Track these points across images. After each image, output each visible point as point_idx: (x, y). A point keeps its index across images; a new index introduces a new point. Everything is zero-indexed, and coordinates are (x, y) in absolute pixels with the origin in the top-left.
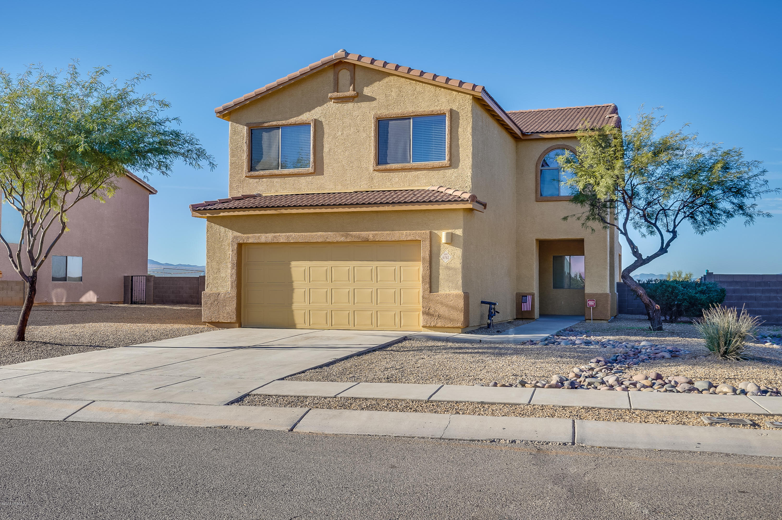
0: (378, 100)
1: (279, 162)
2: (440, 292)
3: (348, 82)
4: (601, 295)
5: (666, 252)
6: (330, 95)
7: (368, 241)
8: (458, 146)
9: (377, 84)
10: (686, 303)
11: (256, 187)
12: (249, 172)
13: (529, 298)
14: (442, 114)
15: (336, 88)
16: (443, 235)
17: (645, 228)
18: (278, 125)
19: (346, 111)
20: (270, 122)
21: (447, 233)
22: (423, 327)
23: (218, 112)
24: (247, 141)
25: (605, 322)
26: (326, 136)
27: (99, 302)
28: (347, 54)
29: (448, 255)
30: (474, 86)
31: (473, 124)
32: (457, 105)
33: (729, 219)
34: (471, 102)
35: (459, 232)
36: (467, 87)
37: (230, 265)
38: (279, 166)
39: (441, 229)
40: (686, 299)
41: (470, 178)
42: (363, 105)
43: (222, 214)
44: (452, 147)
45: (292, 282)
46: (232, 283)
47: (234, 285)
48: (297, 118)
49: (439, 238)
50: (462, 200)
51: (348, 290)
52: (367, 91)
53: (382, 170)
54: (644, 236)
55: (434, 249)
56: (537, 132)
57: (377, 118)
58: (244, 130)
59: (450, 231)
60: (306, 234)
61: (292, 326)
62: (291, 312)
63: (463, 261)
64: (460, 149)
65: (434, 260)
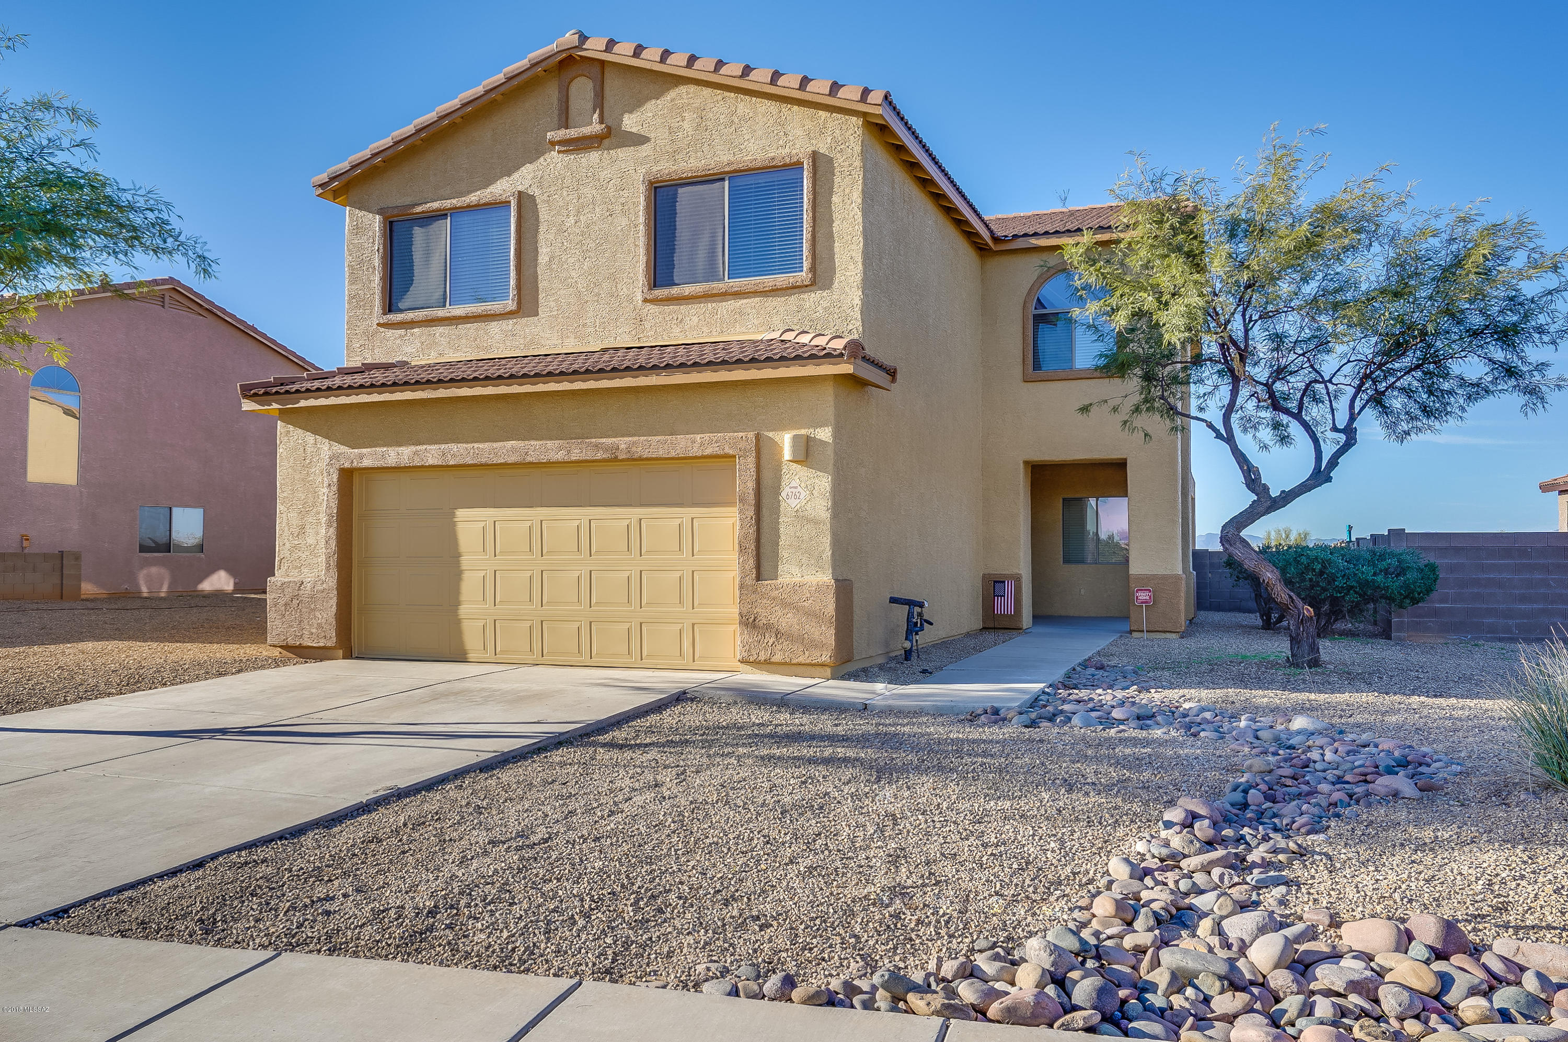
0: (653, 140)
1: (445, 291)
2: (780, 580)
3: (590, 105)
4: (1164, 577)
5: (1329, 479)
6: (549, 135)
7: (616, 459)
8: (830, 237)
9: (650, 105)
10: (1352, 597)
11: (399, 346)
12: (384, 314)
13: (1009, 588)
14: (794, 164)
15: (564, 119)
16: (786, 441)
17: (1268, 430)
18: (444, 210)
19: (584, 170)
20: (426, 203)
21: (795, 438)
22: (742, 662)
23: (320, 186)
24: (381, 247)
25: (1174, 636)
26: (542, 229)
27: (236, 590)
28: (583, 38)
29: (799, 489)
30: (866, 92)
31: (865, 184)
32: (829, 141)
33: (1471, 404)
34: (859, 132)
35: (825, 434)
36: (849, 94)
37: (324, 519)
38: (445, 299)
39: (781, 426)
40: (1352, 587)
41: (857, 309)
42: (621, 155)
43: (303, 403)
44: (817, 240)
45: (459, 555)
46: (328, 558)
47: (333, 562)
48: (483, 191)
49: (776, 448)
50: (828, 355)
51: (577, 574)
52: (630, 123)
53: (661, 300)
54: (1266, 447)
55: (767, 475)
56: (1026, 235)
57: (651, 183)
58: (375, 222)
59: (803, 432)
60: (481, 446)
61: (459, 657)
62: (456, 624)
63: (835, 503)
64: (836, 244)
65: (766, 501)
